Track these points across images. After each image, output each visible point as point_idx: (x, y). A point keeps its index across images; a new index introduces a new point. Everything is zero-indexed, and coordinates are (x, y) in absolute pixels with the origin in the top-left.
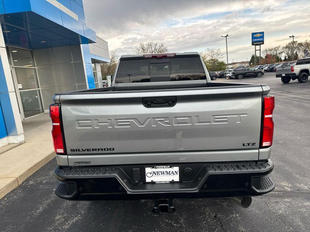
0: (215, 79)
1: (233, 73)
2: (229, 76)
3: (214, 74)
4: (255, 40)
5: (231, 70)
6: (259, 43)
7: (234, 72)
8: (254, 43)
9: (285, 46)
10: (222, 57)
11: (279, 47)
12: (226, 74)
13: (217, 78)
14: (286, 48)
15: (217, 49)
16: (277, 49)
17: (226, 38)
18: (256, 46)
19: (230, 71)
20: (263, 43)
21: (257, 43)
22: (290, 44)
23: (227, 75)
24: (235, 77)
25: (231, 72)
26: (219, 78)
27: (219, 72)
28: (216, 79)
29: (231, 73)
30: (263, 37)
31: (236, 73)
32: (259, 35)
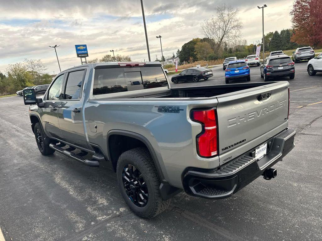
4: (80, 52)
6: (84, 55)
8: (79, 55)
9: (101, 59)
10: (45, 68)
11: (97, 60)
14: (103, 61)
15: (37, 60)
16: (95, 61)
17: (54, 48)
18: (82, 58)
20: (88, 56)
21: (82, 55)
22: (105, 57)
30: (86, 49)
32: (82, 48)
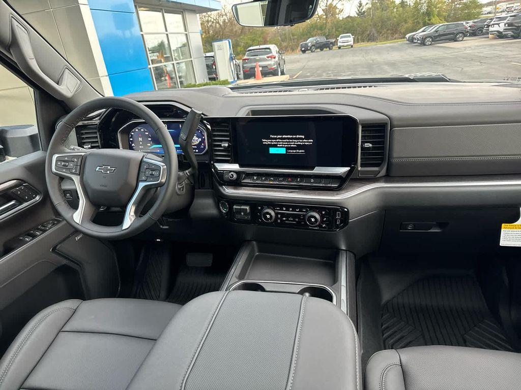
0: (461, 39)
1: (510, 25)
2: (498, 31)
3: (460, 28)
5: (504, 15)
7: (513, 20)
12: (488, 26)
13: (465, 36)
19: (501, 19)
23: (491, 29)
24: (512, 34)
25: (505, 21)
26: (470, 36)
27: (471, 23)
28: (465, 38)
29: (502, 25)
31: (517, 23)
